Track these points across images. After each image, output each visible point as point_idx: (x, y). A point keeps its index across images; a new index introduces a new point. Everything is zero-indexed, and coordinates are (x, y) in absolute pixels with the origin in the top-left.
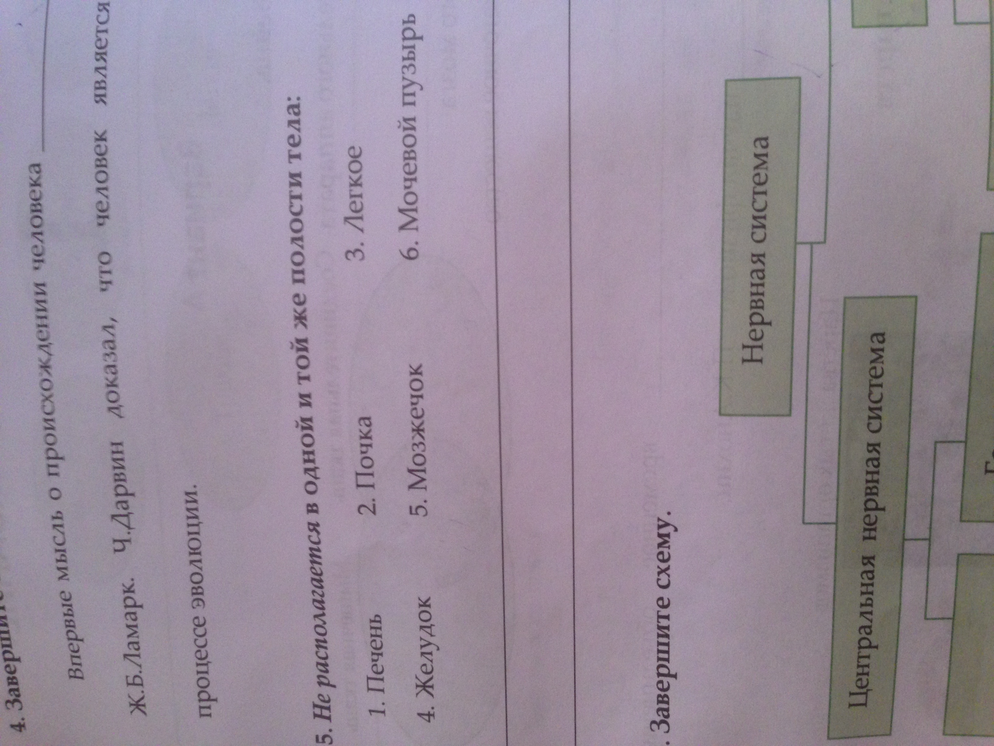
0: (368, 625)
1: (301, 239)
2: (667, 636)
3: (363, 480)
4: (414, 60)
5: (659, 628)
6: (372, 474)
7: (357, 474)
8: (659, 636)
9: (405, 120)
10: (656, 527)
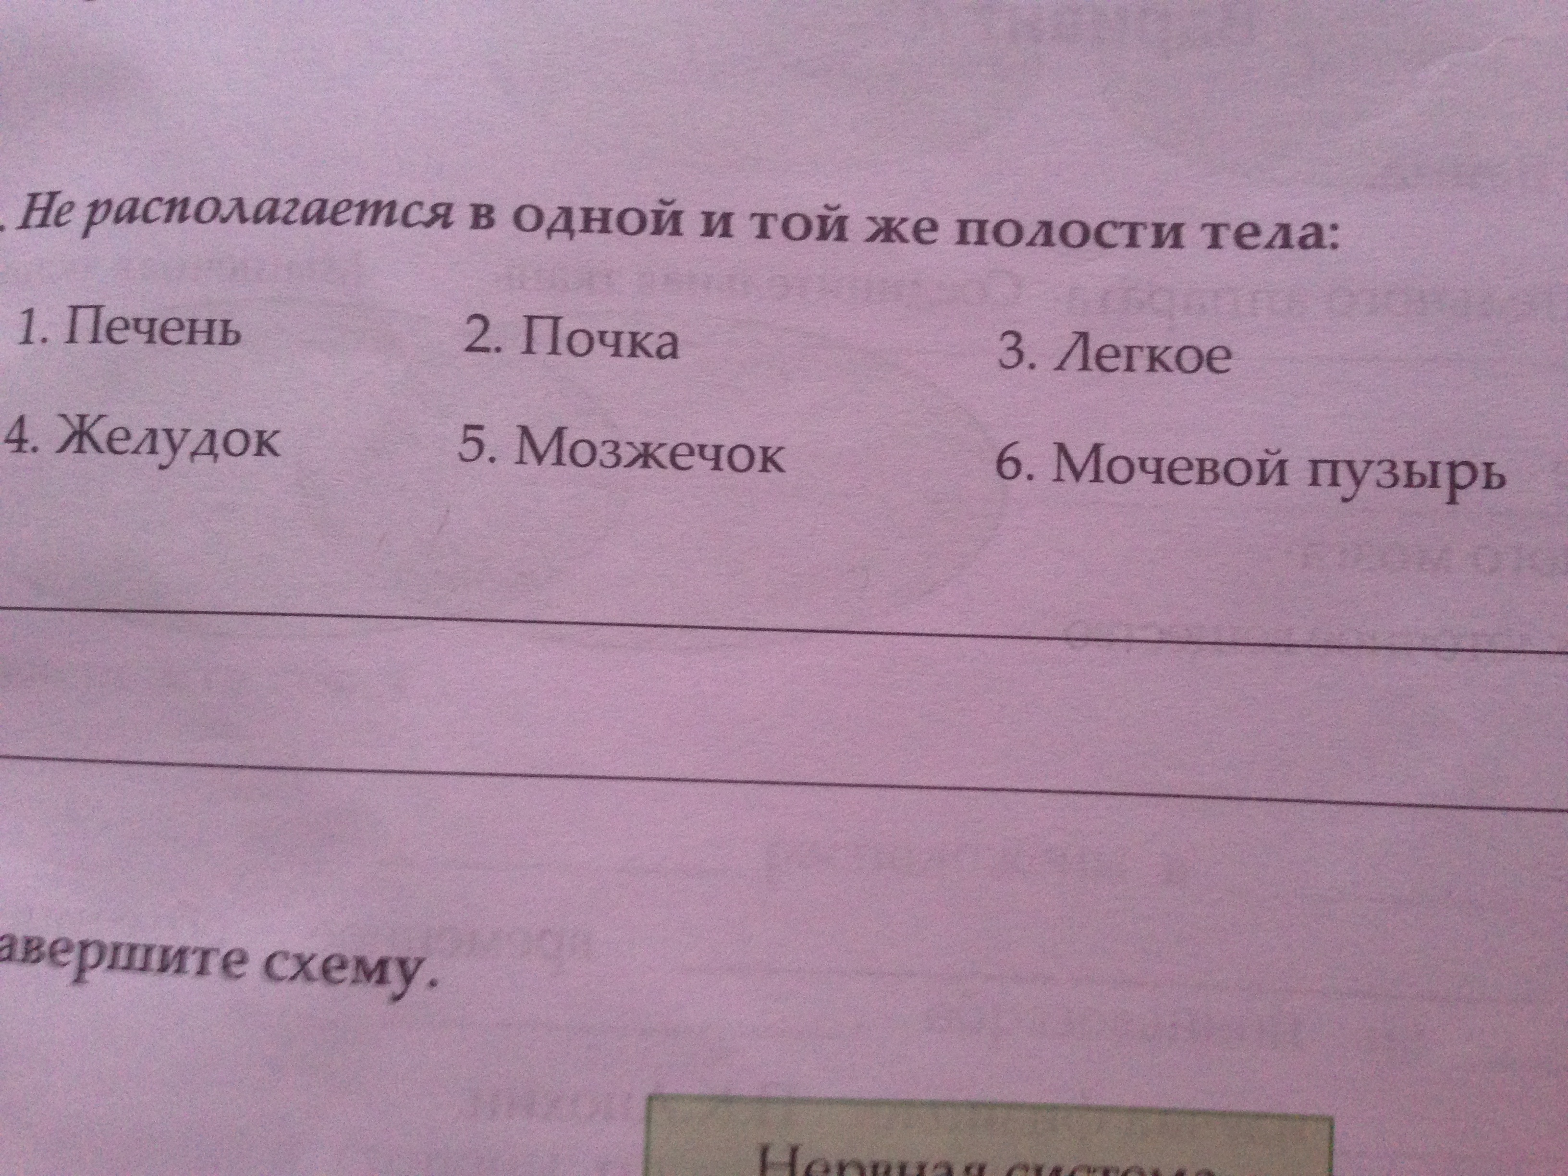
0: (218, 315)
1: (1048, 242)
2: (163, 969)
3: (542, 329)
4: (1406, 486)
5: (182, 953)
6: (554, 351)
7: (556, 320)
8: (165, 951)
9: (1282, 463)
10: (403, 954)
